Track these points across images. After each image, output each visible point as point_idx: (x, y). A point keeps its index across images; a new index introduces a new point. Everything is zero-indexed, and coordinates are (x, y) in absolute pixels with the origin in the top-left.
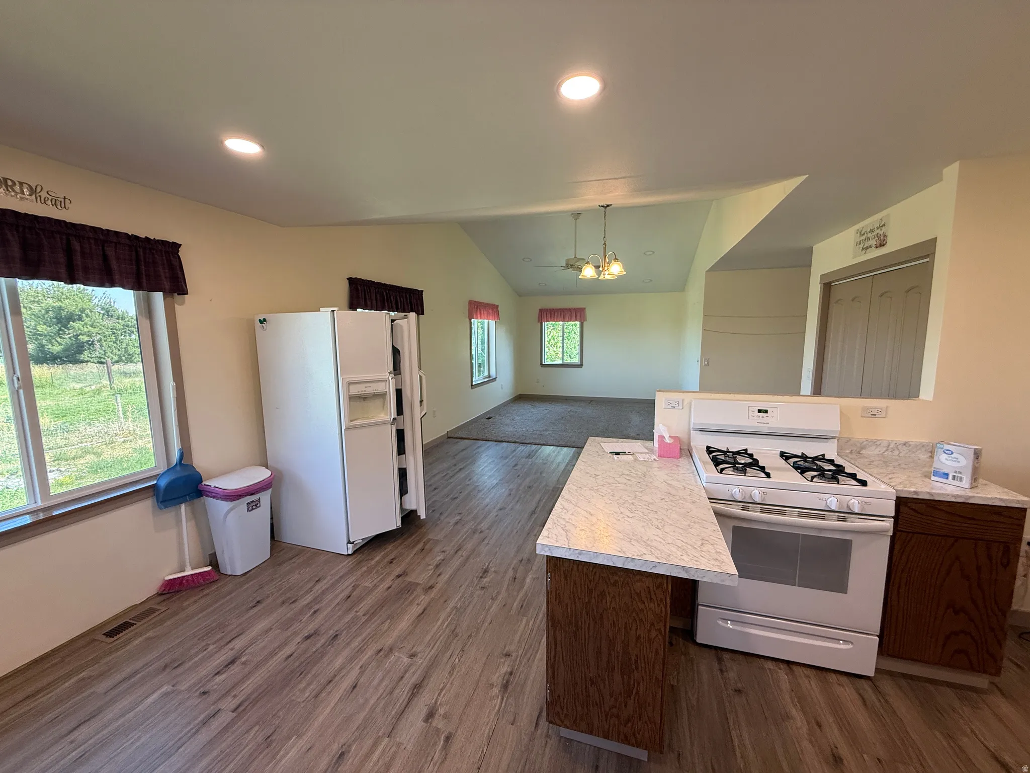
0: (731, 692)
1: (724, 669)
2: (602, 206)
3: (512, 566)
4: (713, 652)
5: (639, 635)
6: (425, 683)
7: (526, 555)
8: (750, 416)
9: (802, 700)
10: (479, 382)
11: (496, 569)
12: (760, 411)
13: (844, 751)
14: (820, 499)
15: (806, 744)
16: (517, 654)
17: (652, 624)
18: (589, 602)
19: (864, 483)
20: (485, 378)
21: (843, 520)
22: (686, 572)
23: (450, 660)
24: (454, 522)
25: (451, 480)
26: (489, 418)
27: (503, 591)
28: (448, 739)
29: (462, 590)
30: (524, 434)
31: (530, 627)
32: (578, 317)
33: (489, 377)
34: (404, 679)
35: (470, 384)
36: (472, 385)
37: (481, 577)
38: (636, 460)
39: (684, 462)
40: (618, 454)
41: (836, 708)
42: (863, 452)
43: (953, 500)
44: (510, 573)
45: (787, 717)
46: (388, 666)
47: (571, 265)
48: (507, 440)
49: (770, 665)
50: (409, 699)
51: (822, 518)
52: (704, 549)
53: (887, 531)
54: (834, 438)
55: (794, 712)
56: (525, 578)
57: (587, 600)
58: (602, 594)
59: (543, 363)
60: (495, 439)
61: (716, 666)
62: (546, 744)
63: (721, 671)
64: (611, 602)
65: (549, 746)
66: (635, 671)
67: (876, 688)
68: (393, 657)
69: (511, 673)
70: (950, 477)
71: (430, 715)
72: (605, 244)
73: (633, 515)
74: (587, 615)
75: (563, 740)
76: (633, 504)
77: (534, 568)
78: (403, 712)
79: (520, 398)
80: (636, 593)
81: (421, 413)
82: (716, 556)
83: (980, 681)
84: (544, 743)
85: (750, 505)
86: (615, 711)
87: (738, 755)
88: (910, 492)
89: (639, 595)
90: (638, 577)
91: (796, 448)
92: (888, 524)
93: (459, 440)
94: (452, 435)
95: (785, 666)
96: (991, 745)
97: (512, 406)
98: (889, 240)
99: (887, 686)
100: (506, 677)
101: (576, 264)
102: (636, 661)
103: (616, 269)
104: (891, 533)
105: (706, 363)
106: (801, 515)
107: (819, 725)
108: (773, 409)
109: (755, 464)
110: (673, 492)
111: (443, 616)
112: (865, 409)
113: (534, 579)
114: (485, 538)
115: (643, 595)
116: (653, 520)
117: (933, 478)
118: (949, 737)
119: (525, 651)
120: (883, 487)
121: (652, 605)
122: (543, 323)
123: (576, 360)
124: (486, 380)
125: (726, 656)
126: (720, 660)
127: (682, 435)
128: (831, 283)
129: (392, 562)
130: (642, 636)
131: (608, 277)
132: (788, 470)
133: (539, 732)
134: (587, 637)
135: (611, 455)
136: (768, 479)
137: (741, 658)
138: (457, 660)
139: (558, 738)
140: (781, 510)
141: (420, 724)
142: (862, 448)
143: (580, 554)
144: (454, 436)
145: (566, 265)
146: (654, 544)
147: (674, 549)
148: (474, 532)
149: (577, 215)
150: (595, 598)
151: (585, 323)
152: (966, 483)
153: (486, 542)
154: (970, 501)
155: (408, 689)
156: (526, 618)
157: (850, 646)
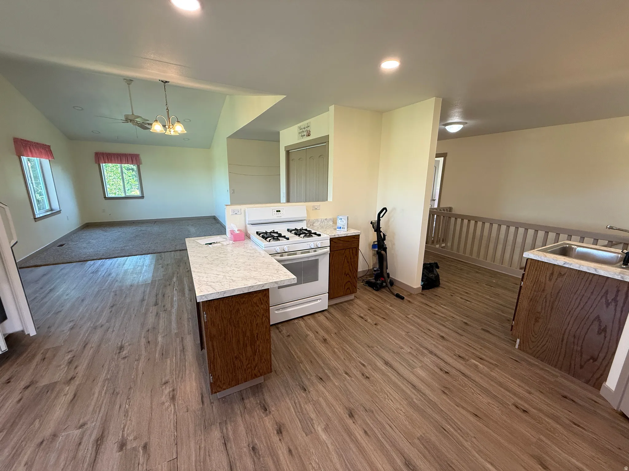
0: (286, 338)
1: (280, 330)
2: (162, 81)
3: (143, 335)
4: (274, 326)
5: (258, 324)
6: (106, 433)
7: (150, 326)
8: (274, 214)
9: (310, 328)
10: (41, 215)
11: (129, 343)
12: (277, 211)
13: (327, 337)
14: (308, 245)
15: (316, 341)
16: (172, 379)
17: (263, 315)
18: (231, 318)
19: (319, 235)
20: (48, 211)
21: (315, 251)
22: (277, 284)
23: (121, 409)
24: (68, 329)
25: (45, 300)
26: (61, 245)
27: (143, 352)
28: (145, 447)
29: (106, 367)
30: (107, 252)
31: (174, 362)
32: (135, 161)
33: (52, 210)
34: (83, 444)
35: (32, 217)
36: (35, 218)
37: (119, 353)
38: (223, 245)
39: (247, 241)
40: (211, 244)
41: (321, 325)
42: (314, 224)
43: (344, 236)
44: (143, 341)
45: (307, 335)
46: (59, 446)
47: (130, 120)
48: (92, 258)
49: (296, 321)
50: (96, 451)
51: (309, 252)
52: (279, 273)
53: (328, 252)
54: (305, 220)
55: (309, 333)
56: (156, 339)
57: (229, 317)
58: (238, 310)
59: (107, 197)
60: (78, 260)
61: (277, 331)
62: (212, 407)
63: (280, 332)
64: (242, 313)
65: (214, 407)
66: (257, 341)
67: (329, 313)
68: (61, 437)
69: (173, 390)
70: (342, 228)
71: (122, 446)
72: (167, 109)
73: (240, 269)
74: (230, 325)
75: (220, 400)
76: (236, 264)
77: (161, 331)
78: (95, 460)
79: (87, 226)
80: (255, 303)
81: (10, 242)
82: (285, 274)
83: (352, 297)
84: (211, 407)
85: (283, 254)
86: (249, 365)
87: (296, 357)
88: (333, 236)
89: (256, 303)
90: (255, 295)
91: (293, 226)
92: (328, 249)
93: (33, 268)
94: (23, 266)
95: (301, 319)
96: (358, 313)
97: (83, 233)
98: (311, 133)
99: (332, 310)
100: (171, 394)
101: (136, 119)
102: (257, 336)
103: (179, 129)
104: (329, 253)
105: (233, 192)
106: (302, 253)
107: (317, 333)
108: (282, 210)
109: (280, 235)
110: (252, 255)
111: (97, 390)
112: (314, 207)
113: (164, 337)
114: (109, 328)
115: (258, 302)
116: (251, 268)
117: (337, 229)
118: (349, 317)
119: (177, 376)
120: (326, 235)
121: (262, 306)
122: (101, 164)
123: (137, 193)
124: (48, 213)
125: (279, 325)
126: (278, 328)
127: (242, 228)
128: (289, 151)
129: (9, 382)
130: (259, 323)
131: (173, 133)
132: (293, 237)
133: (206, 405)
134: (231, 337)
135: (207, 245)
136: (288, 241)
137: (286, 323)
138: (127, 406)
139: (218, 400)
140: (294, 253)
141: (117, 455)
142: (314, 223)
143: (224, 293)
144: (25, 266)
145: (126, 119)
146: (258, 277)
147: (268, 277)
148: (95, 328)
149: (129, 81)
150: (234, 314)
151: (141, 166)
152: (346, 230)
153: (111, 330)
154: (348, 235)
155: (91, 445)
156: (169, 359)
157: (321, 300)
